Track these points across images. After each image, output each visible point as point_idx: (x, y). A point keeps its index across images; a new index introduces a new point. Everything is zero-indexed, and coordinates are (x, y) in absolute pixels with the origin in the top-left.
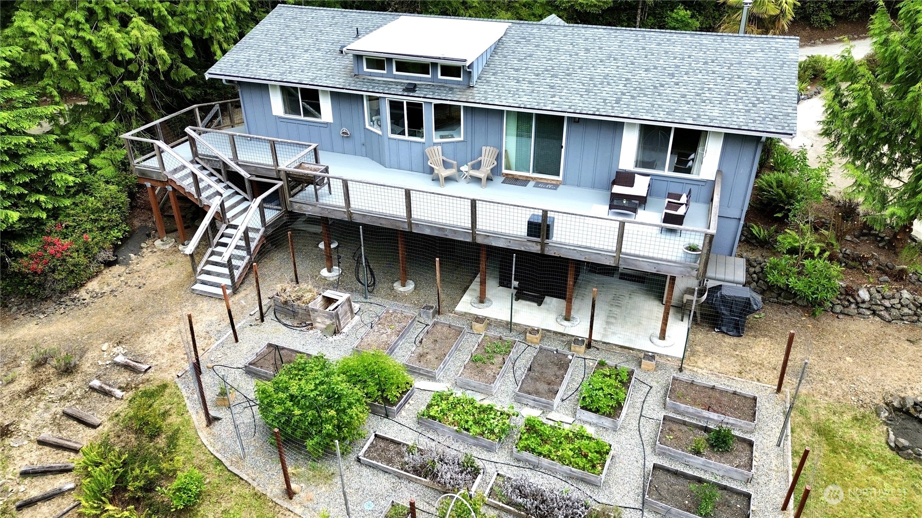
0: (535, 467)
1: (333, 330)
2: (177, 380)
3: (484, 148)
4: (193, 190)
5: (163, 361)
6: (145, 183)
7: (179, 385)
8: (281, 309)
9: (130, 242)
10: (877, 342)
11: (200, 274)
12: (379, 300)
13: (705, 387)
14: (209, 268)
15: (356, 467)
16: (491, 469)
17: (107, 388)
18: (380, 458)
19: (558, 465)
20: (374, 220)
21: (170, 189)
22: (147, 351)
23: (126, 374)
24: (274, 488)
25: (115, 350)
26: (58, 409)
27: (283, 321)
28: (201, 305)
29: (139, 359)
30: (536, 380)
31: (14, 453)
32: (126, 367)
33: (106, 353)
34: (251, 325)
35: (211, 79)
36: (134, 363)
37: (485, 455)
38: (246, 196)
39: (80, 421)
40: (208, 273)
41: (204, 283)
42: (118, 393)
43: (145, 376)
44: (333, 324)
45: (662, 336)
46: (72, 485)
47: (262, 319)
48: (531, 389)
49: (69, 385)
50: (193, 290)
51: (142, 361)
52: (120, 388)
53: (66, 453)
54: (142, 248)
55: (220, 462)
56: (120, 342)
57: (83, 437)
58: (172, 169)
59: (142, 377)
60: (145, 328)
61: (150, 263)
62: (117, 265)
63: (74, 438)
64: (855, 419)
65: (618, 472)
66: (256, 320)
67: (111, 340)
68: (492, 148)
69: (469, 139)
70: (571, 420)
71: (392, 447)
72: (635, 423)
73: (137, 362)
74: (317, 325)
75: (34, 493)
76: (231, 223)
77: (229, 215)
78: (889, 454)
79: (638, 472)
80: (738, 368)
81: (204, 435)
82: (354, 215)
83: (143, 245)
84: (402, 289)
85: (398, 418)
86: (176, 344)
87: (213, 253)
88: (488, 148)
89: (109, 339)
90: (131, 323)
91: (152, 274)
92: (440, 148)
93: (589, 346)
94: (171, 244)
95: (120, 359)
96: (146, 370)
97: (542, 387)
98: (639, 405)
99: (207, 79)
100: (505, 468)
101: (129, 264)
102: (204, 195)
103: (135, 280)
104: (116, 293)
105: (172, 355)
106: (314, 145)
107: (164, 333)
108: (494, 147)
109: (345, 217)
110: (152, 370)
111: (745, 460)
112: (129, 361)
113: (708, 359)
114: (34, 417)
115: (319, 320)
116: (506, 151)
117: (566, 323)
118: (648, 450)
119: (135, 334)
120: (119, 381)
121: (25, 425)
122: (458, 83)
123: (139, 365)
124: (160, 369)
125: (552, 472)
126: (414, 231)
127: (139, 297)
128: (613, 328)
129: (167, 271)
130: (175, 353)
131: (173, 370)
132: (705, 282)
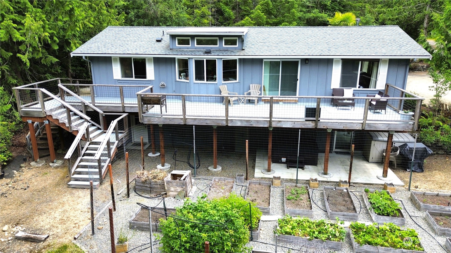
1: (183, 194)
2: (74, 242)
3: (251, 85)
4: (66, 121)
5: (58, 231)
6: (28, 121)
7: (78, 245)
8: (140, 188)
9: (12, 164)
11: (73, 175)
13: (433, 196)
14: (79, 170)
20: (202, 121)
21: (46, 122)
22: (42, 226)
23: (28, 245)
25: (15, 229)
27: (143, 195)
28: (77, 193)
29: (38, 232)
32: (27, 239)
33: (6, 233)
34: (121, 200)
35: (74, 56)
36: (34, 235)
38: (99, 126)
40: (80, 173)
41: (76, 180)
43: (46, 243)
44: (183, 190)
47: (128, 195)
50: (69, 185)
51: (40, 233)
54: (21, 167)
56: (18, 224)
58: (50, 109)
59: (41, 245)
60: (36, 212)
61: (29, 175)
62: (4, 179)
66: (123, 197)
67: (9, 223)
68: (256, 85)
69: (242, 80)
73: (36, 234)
74: (171, 193)
76: (93, 141)
77: (91, 136)
82: (188, 120)
83: (22, 165)
84: (214, 170)
85: (260, 240)
86: (65, 219)
87: (81, 161)
88: (254, 85)
89: (7, 223)
90: (24, 211)
91: (33, 181)
92: (226, 86)
94: (43, 164)
95: (21, 234)
96: (46, 239)
99: (72, 56)
101: (14, 177)
102: (73, 124)
103: (21, 185)
104: (6, 195)
105: (65, 226)
106: (151, 87)
107: (53, 213)
108: (257, 84)
109: (182, 123)
110: (51, 238)
112: (29, 234)
115: (172, 189)
116: (264, 86)
119: (30, 217)
120: (22, 250)
122: (235, 48)
123: (39, 236)
124: (57, 236)
126: (229, 125)
127: (26, 195)
129: (44, 178)
130: (67, 224)
131: (68, 236)
132: (393, 144)
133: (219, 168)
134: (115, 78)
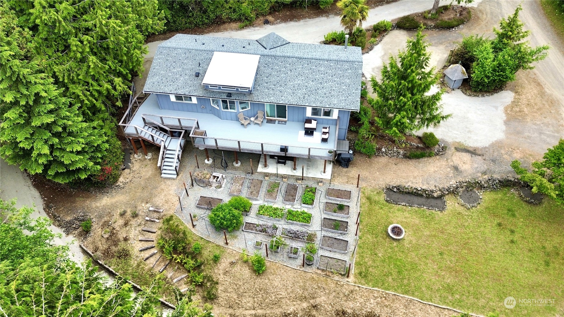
0: (292, 224)
1: (219, 186)
4: (151, 140)
5: (167, 207)
6: (129, 138)
7: (177, 216)
9: (127, 159)
10: (386, 165)
11: (162, 171)
12: (230, 171)
13: (337, 190)
14: (165, 167)
15: (242, 233)
16: (280, 226)
17: (152, 219)
18: (249, 229)
19: (298, 223)
20: (226, 149)
21: (140, 139)
22: (159, 204)
23: (156, 214)
24: (222, 243)
25: (147, 206)
26: (140, 229)
27: (200, 185)
29: (158, 208)
30: (288, 195)
31: (133, 245)
32: (154, 211)
33: (145, 207)
34: (190, 188)
36: (157, 210)
37: (278, 223)
39: (149, 232)
40: (165, 170)
41: (165, 173)
42: (157, 221)
45: (324, 172)
46: (157, 251)
47: (193, 185)
48: (287, 199)
49: (139, 220)
50: (162, 177)
52: (157, 219)
53: (150, 242)
54: (131, 160)
55: (202, 238)
56: (147, 202)
57: (152, 236)
59: (162, 214)
60: (152, 195)
61: (138, 166)
62: (126, 169)
63: (150, 237)
64: (377, 193)
65: (314, 221)
68: (261, 111)
69: (253, 108)
70: (300, 207)
71: (251, 225)
72: (318, 205)
75: (147, 256)
76: (168, 149)
78: (385, 202)
79: (320, 220)
80: (347, 180)
81: (193, 230)
82: (219, 147)
83: (131, 158)
84: (237, 165)
85: (250, 216)
89: (142, 201)
90: (146, 194)
91: (142, 171)
92: (242, 113)
93: (303, 179)
94: (141, 156)
95: (151, 209)
96: (162, 211)
97: (291, 198)
98: (319, 198)
100: (284, 225)
101: (131, 168)
103: (137, 175)
104: (132, 182)
109: (216, 148)
110: (164, 211)
111: (347, 211)
112: (154, 209)
113: (338, 178)
114: (133, 233)
115: (214, 184)
116: (266, 111)
117: (294, 171)
118: (322, 213)
119: (150, 198)
120: (155, 216)
121: (131, 236)
122: (247, 92)
123: (159, 210)
124: (167, 210)
125: (297, 225)
126: (241, 151)
127: (142, 182)
128: (309, 171)
129: (146, 169)
130: (169, 203)
131: (171, 210)
132: (337, 152)
133: (239, 164)
134: (172, 100)
